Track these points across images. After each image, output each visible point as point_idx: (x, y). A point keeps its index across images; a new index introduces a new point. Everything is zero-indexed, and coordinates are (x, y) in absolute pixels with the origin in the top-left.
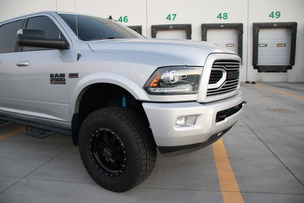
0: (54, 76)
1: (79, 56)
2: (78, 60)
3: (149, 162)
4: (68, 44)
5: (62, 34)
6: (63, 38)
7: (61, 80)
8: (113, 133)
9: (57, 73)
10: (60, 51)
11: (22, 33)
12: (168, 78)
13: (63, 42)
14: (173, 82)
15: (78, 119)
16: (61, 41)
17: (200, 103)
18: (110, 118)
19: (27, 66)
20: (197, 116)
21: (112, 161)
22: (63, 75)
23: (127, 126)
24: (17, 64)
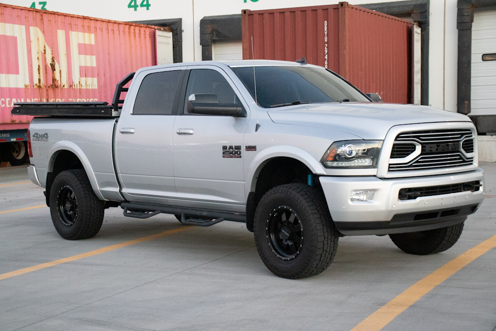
0: (228, 148)
1: (258, 127)
2: (256, 131)
3: (327, 241)
4: (245, 111)
5: (237, 98)
6: (240, 104)
7: (236, 153)
8: (291, 210)
9: (231, 145)
10: (235, 119)
11: (194, 99)
12: (343, 152)
13: (239, 109)
14: (349, 156)
15: (254, 199)
16: (237, 107)
17: (381, 178)
18: (289, 193)
19: (192, 134)
20: (374, 190)
21: (290, 244)
22: (238, 148)
23: (304, 201)
24: (178, 132)
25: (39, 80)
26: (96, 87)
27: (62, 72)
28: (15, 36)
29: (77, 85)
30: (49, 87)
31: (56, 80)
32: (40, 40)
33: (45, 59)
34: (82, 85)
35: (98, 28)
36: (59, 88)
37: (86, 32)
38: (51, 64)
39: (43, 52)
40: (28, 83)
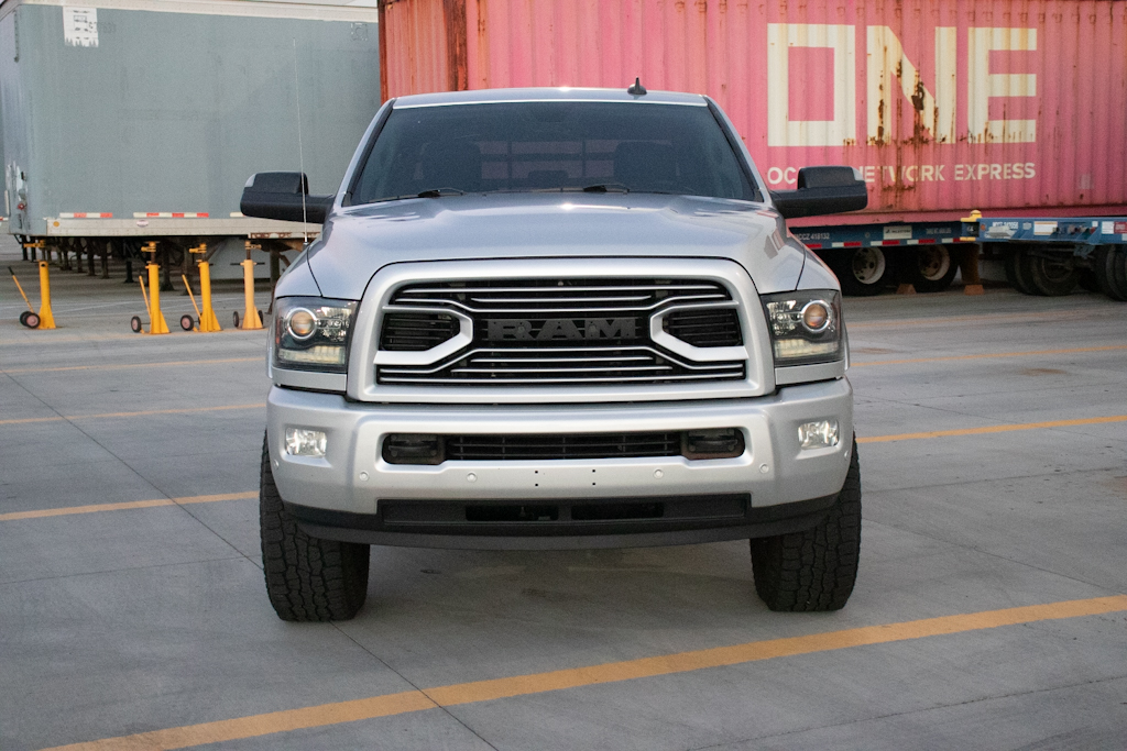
25: (881, 131)
26: (1032, 139)
27: (941, 112)
28: (830, 46)
29: (980, 135)
30: (905, 142)
31: (923, 127)
32: (890, 50)
33: (898, 88)
34: (994, 135)
35: (1048, 16)
36: (931, 146)
37: (1016, 26)
38: (913, 97)
39: (895, 73)
40: (852, 135)
